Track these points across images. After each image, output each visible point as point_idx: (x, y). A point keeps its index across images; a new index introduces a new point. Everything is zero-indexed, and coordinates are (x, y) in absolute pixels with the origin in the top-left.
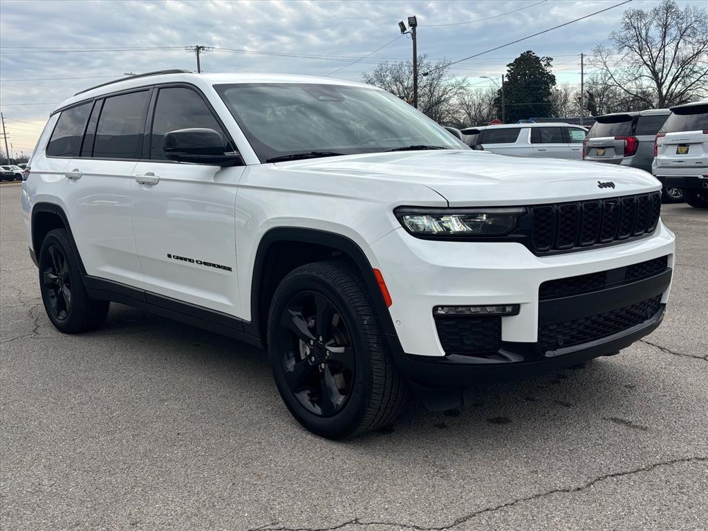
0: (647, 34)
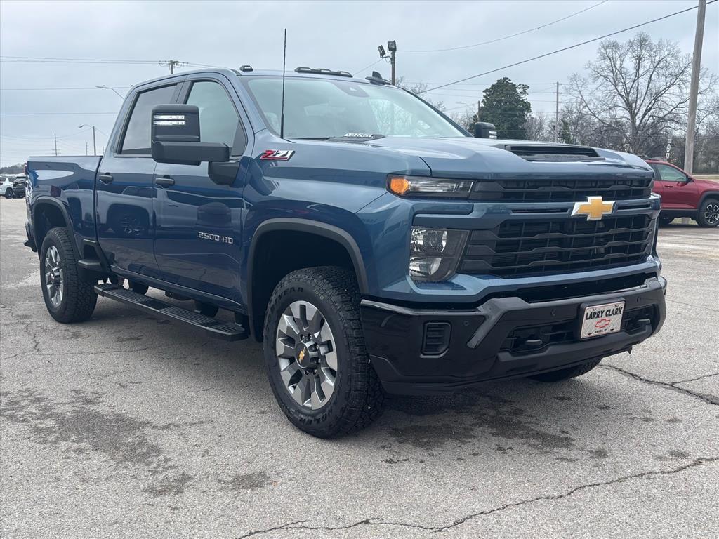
0: (621, 65)
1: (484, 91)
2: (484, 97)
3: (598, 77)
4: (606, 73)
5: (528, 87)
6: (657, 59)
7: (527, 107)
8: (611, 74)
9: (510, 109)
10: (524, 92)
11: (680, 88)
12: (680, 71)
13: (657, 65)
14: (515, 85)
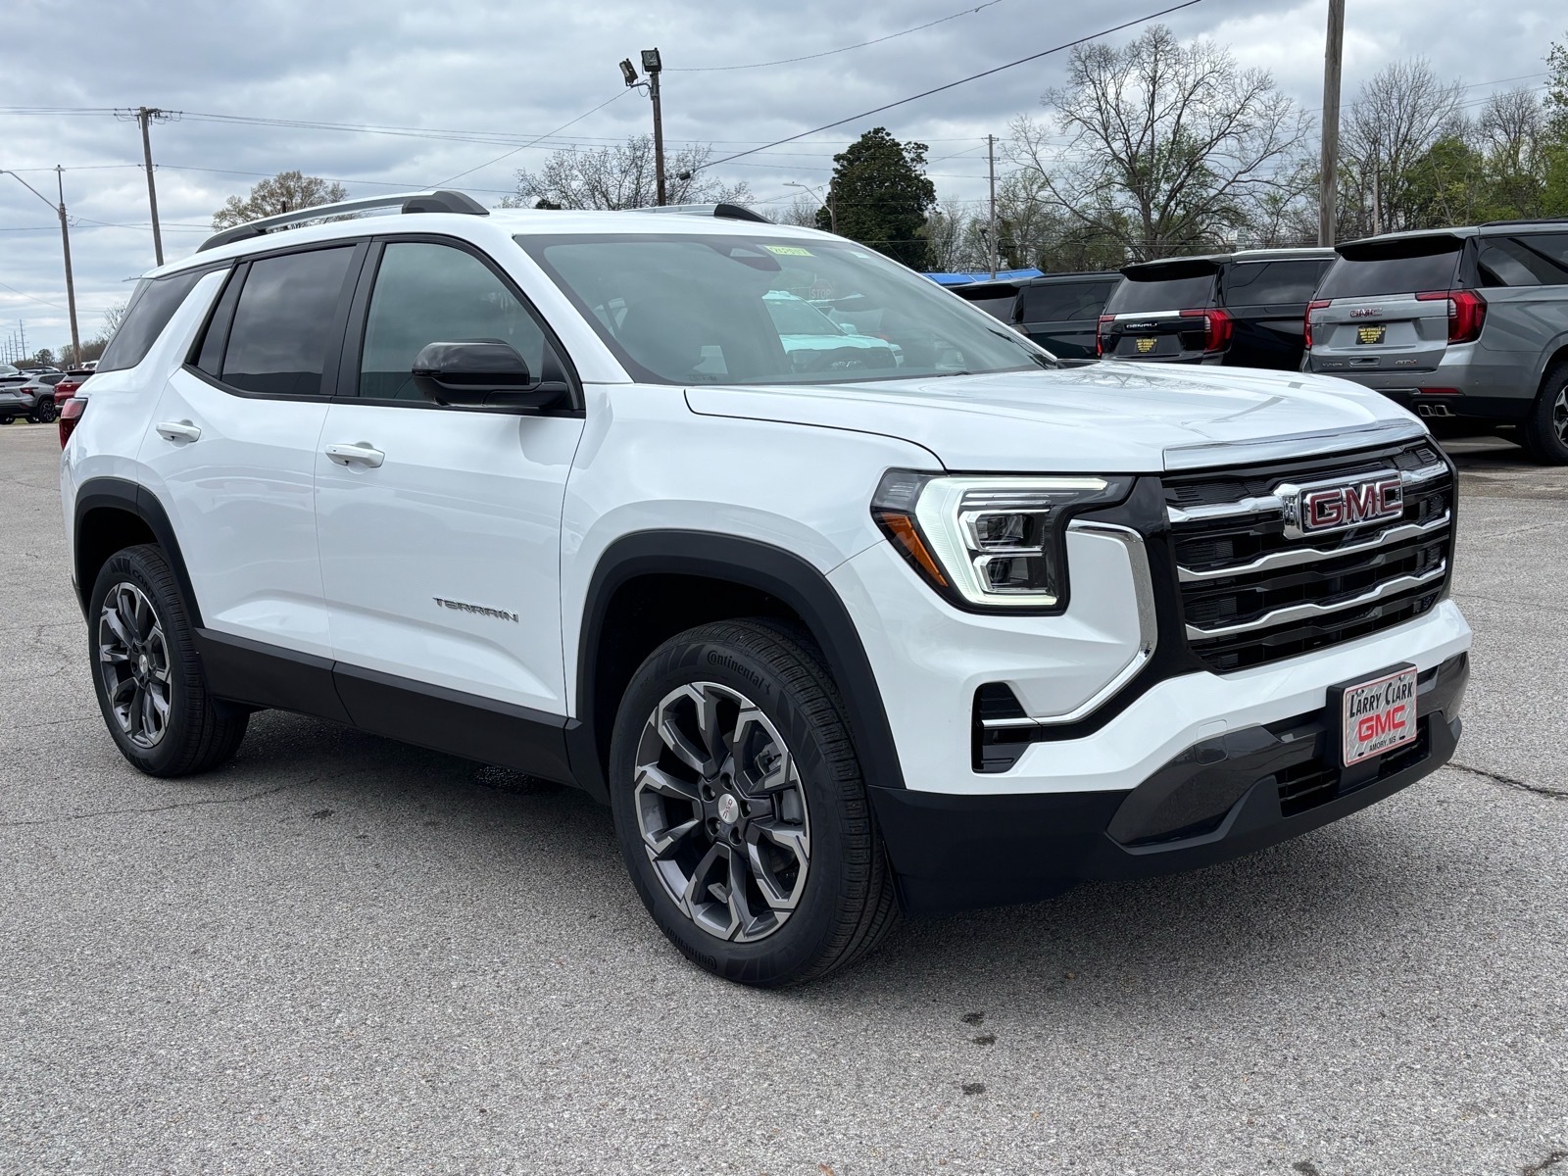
0: (1118, 95)
1: (834, 159)
2: (836, 171)
3: (1071, 122)
4: (1086, 114)
5: (926, 148)
6: (1190, 81)
7: (927, 190)
8: (1098, 114)
10: (919, 159)
11: (1240, 140)
12: (1238, 107)
13: (1190, 94)
14: (898, 144)
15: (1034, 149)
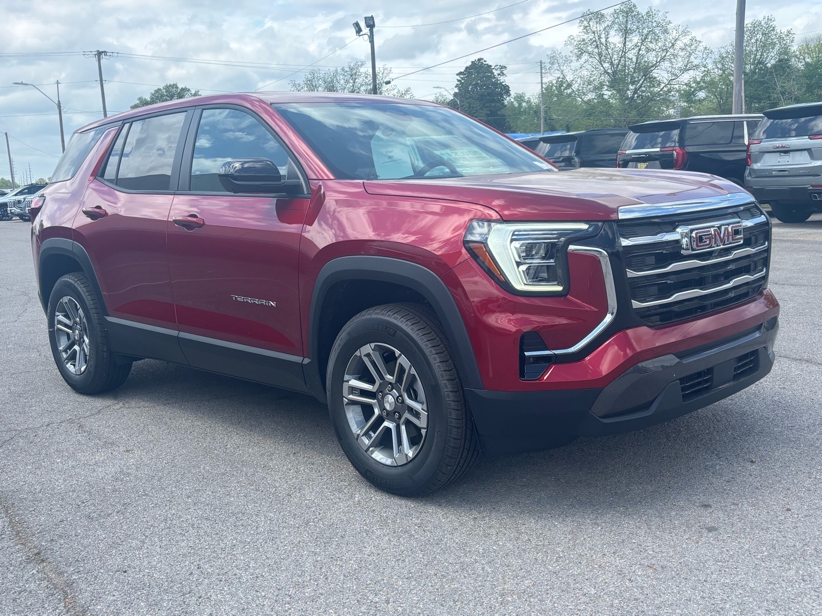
0: (606, 41)
1: (457, 75)
2: (458, 81)
3: (582, 53)
4: (591, 50)
5: (505, 67)
6: (645, 31)
7: (506, 90)
8: (597, 51)
9: (489, 94)
10: (502, 74)
11: (671, 62)
12: (670, 45)
13: (645, 38)
14: (491, 66)
15: (562, 68)
